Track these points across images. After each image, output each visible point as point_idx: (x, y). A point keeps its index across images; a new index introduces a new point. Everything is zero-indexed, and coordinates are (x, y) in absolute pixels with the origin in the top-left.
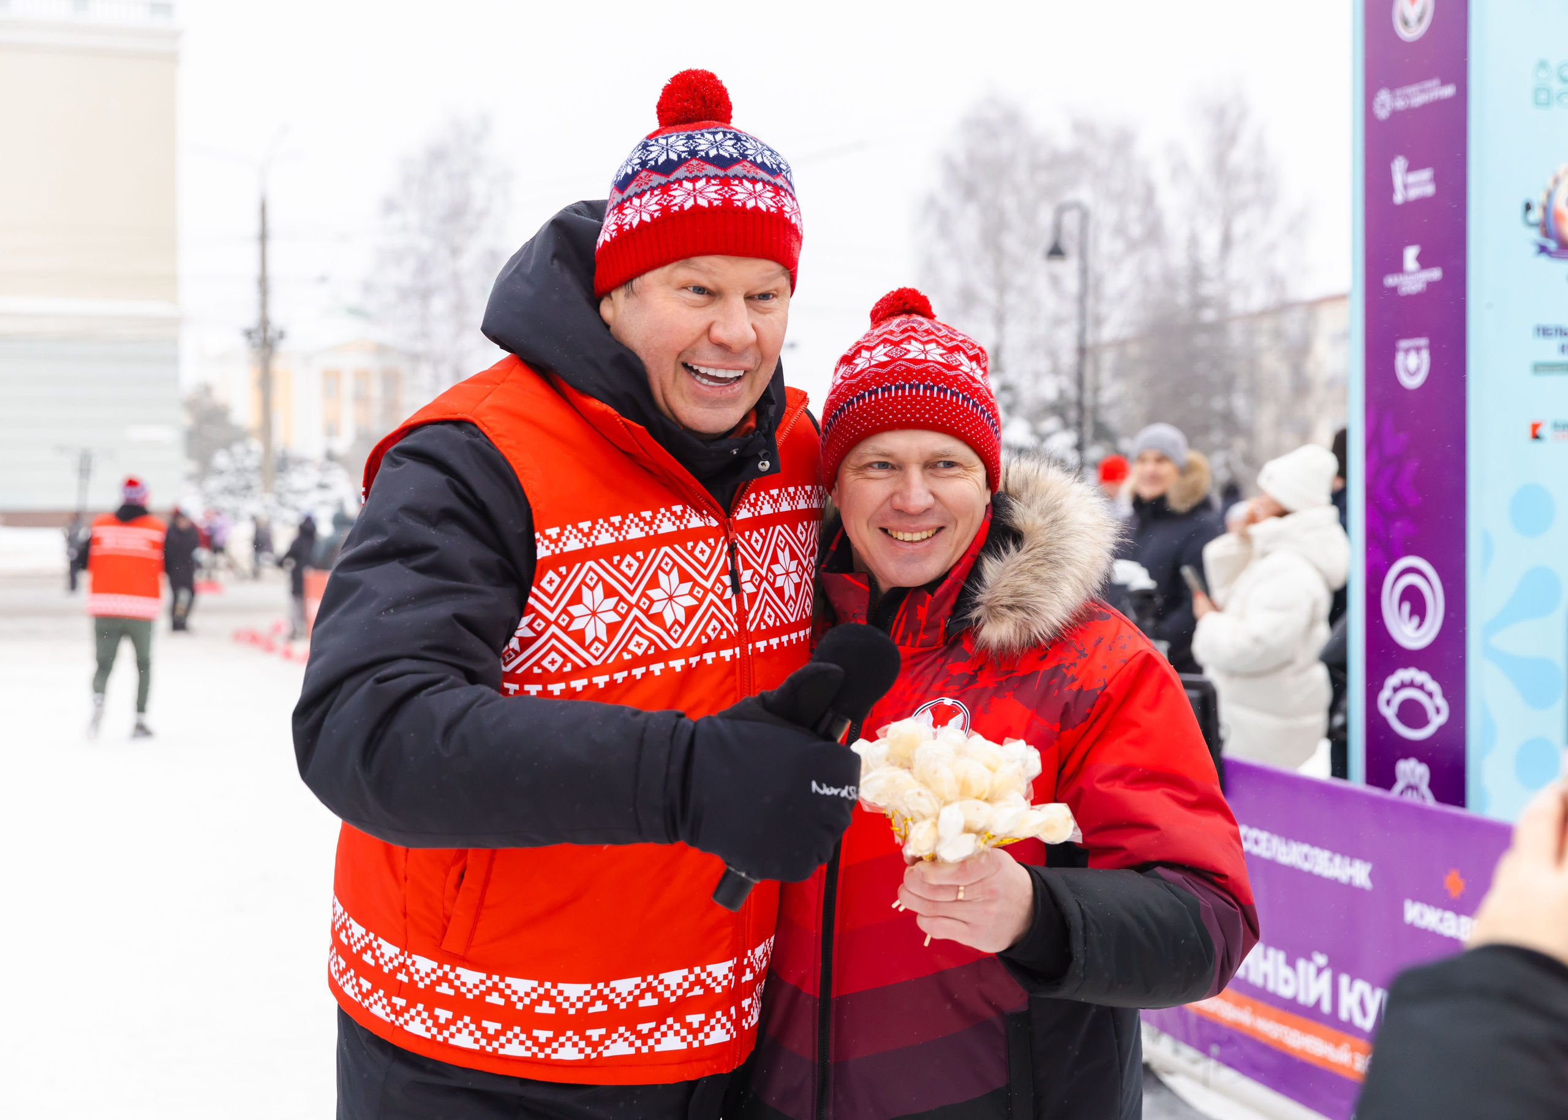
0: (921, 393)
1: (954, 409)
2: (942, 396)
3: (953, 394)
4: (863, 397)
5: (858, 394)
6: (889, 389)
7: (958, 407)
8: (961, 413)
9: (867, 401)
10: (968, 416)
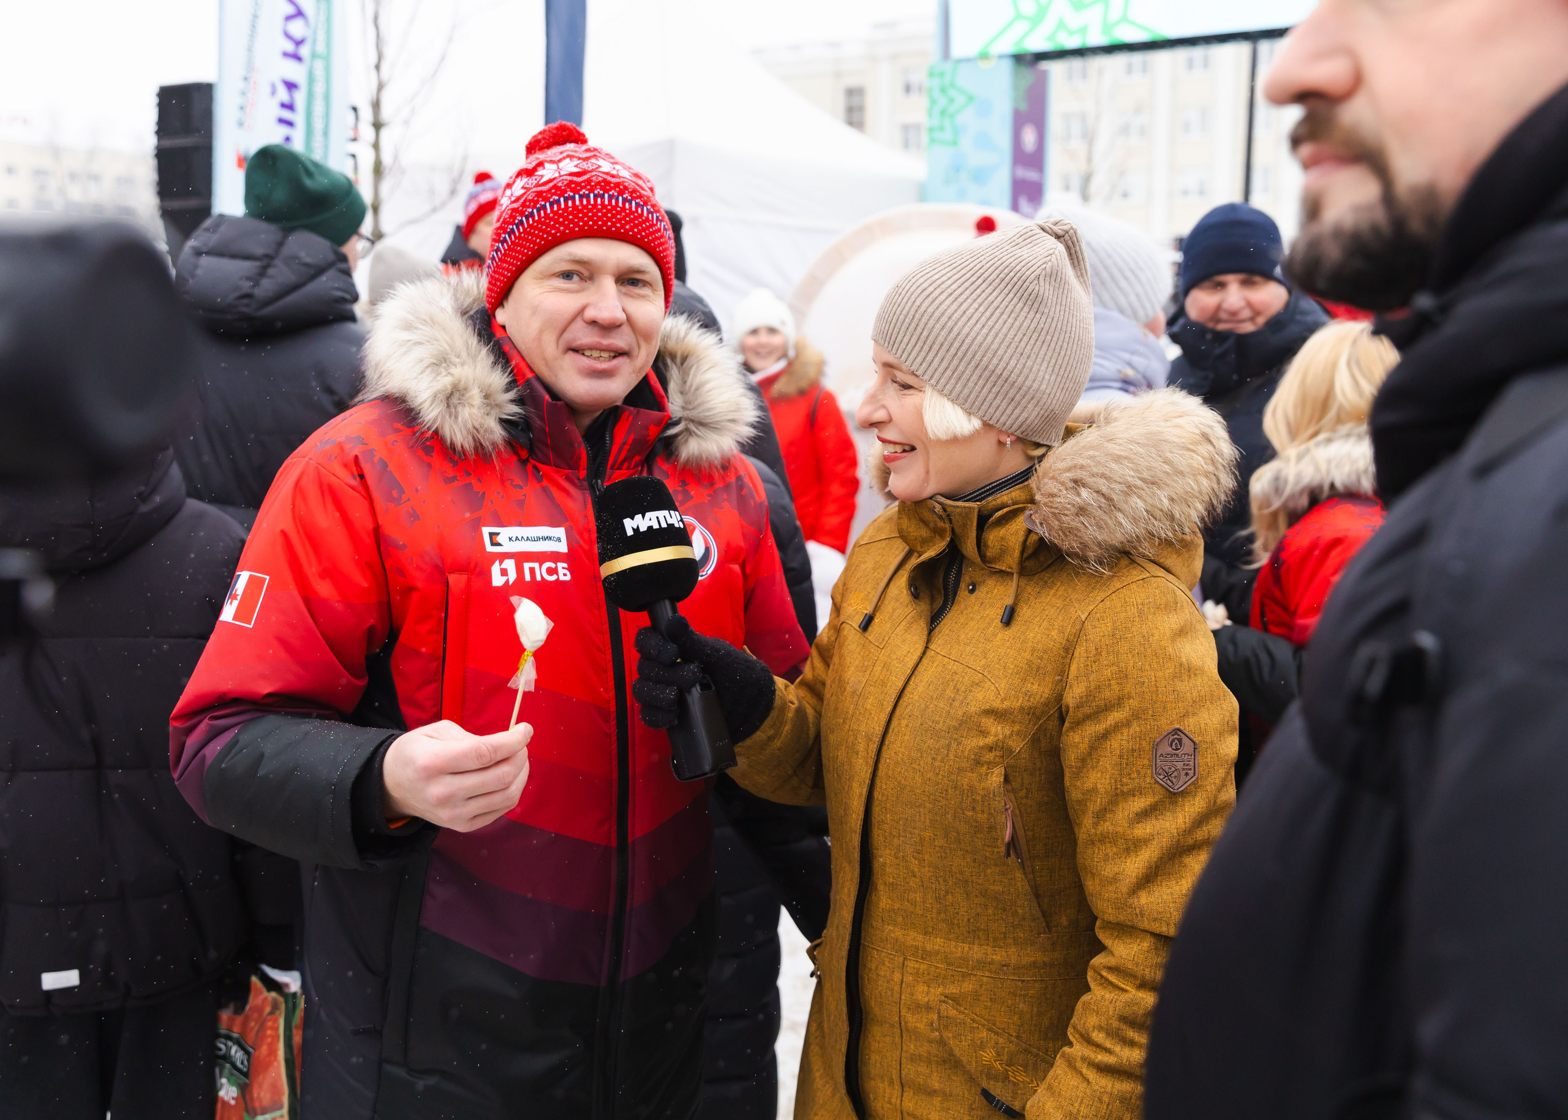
0: (592, 202)
1: (628, 215)
2: (614, 203)
3: (625, 201)
4: (531, 215)
5: (527, 213)
6: (558, 202)
7: (632, 213)
8: (636, 218)
9: (536, 218)
10: (644, 222)
